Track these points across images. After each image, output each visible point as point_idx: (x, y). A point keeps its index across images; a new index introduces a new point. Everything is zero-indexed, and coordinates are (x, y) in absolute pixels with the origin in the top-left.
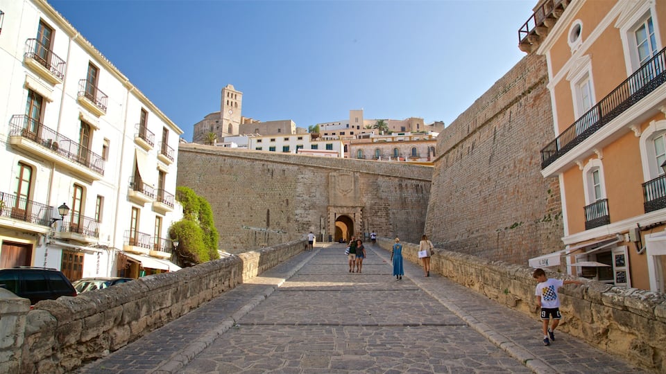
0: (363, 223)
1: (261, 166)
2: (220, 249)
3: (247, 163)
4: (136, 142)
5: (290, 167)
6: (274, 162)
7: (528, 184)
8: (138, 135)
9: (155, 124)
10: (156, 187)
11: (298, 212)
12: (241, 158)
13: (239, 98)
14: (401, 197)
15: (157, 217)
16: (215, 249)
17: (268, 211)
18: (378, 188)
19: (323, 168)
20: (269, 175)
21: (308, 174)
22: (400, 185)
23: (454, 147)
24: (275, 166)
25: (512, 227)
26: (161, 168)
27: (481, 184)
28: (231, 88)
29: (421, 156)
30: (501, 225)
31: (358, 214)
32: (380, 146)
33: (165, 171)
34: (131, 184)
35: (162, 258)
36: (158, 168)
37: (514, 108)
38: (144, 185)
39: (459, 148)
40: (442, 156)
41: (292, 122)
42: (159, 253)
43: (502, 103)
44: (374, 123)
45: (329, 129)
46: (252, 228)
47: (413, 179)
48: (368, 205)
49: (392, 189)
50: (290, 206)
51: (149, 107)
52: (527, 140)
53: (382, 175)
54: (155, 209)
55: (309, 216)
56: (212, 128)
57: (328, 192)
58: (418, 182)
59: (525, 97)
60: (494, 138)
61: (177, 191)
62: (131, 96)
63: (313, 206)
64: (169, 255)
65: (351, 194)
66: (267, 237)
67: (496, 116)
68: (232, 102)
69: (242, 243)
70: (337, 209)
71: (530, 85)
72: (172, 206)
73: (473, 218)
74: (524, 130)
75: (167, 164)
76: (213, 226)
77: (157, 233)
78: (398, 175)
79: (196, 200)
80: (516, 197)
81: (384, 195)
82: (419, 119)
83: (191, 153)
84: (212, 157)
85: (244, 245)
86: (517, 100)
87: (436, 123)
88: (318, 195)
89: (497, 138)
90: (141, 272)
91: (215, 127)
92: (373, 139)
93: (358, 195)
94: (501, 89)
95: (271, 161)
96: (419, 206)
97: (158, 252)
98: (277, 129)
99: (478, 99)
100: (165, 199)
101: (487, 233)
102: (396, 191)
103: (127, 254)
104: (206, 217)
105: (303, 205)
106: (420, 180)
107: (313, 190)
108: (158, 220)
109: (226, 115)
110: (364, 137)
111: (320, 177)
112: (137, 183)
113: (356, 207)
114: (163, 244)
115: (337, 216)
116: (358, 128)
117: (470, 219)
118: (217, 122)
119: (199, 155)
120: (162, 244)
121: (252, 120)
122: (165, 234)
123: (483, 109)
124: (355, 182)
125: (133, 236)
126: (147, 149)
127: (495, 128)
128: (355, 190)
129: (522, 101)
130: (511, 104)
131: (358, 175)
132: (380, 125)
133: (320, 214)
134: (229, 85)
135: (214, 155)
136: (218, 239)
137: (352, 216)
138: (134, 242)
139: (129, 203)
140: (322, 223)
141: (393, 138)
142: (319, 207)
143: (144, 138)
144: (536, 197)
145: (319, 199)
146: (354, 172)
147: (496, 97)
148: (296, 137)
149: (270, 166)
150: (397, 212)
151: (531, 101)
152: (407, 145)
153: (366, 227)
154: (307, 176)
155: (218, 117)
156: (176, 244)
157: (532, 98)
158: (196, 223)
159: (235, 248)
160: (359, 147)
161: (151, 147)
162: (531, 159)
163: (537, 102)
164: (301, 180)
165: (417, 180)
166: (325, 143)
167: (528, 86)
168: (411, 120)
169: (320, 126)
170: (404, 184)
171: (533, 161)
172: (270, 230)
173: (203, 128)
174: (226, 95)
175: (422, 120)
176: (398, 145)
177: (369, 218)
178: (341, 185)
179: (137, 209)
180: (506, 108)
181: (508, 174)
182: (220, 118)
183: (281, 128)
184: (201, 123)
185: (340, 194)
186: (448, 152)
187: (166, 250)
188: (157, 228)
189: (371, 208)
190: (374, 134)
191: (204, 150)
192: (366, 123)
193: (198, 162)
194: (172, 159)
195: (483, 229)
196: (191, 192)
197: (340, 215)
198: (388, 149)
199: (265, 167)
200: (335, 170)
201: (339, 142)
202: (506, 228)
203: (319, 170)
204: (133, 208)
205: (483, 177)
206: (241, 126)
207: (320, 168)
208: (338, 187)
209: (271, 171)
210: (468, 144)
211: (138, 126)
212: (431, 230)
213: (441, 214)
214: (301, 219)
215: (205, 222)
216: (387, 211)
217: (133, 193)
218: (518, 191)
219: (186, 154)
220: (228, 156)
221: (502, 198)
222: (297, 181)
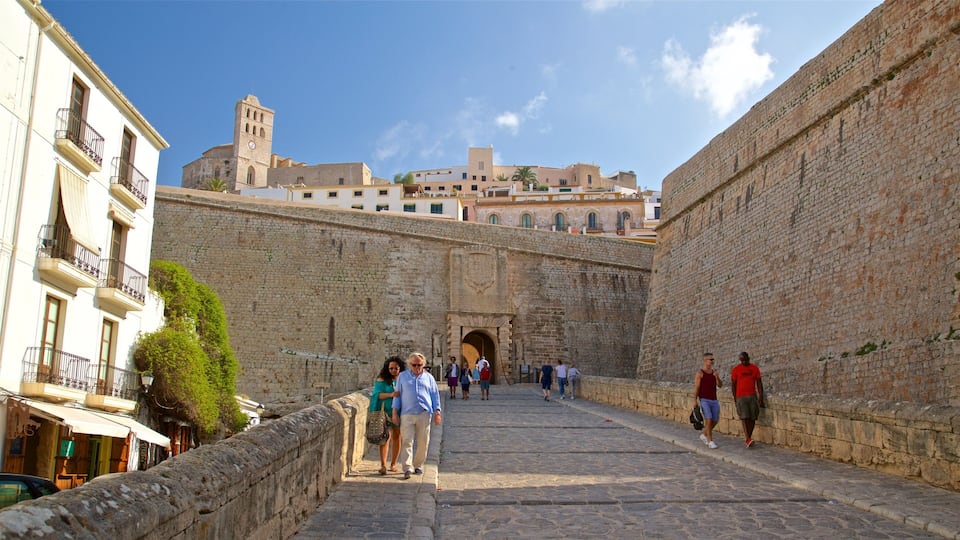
0: (514, 346)
1: (318, 235)
2: (239, 393)
3: (291, 228)
4: (58, 148)
5: (376, 237)
6: (344, 227)
7: (898, 263)
8: (64, 134)
9: (105, 117)
10: (106, 254)
11: (390, 323)
12: (281, 217)
13: (269, 121)
14: (584, 299)
15: (106, 321)
16: (229, 392)
17: (332, 320)
18: (541, 280)
19: (439, 240)
20: (334, 251)
21: (409, 252)
22: (584, 276)
23: (703, 200)
24: (346, 234)
25: (861, 353)
26: (117, 215)
27: (771, 269)
28: (253, 101)
29: (605, 228)
30: (830, 349)
31: (506, 329)
32: (531, 209)
33: (127, 222)
34: (45, 242)
35: (115, 411)
36: (111, 215)
37: (852, 111)
38: (78, 249)
39: (715, 201)
40: (674, 219)
41: (365, 166)
42: (109, 401)
43: (817, 106)
44: (513, 172)
45: (431, 180)
46: (300, 354)
47: (607, 265)
48: (523, 312)
49: (569, 281)
50: (374, 311)
51: (91, 77)
52: (891, 174)
53: (550, 257)
54: (101, 303)
55: (411, 332)
56: (217, 174)
57: (448, 287)
58: (616, 271)
59: (878, 89)
60: (802, 176)
61: (151, 268)
62: (47, 42)
63: (419, 313)
64: (131, 405)
65: (492, 291)
66: (329, 371)
67: (805, 131)
68: (254, 128)
69: (280, 382)
70: (465, 319)
71: (892, 63)
72: (141, 298)
73: (757, 335)
74: (879, 155)
75: (133, 208)
76: (226, 346)
77: (105, 357)
78: (579, 256)
79: (193, 289)
80: (867, 291)
81: (553, 294)
82: (591, 167)
83: (180, 206)
84: (223, 213)
85: (285, 386)
86: (857, 96)
87: (622, 174)
88: (428, 291)
89: (809, 175)
90: (63, 443)
91: (223, 172)
92: (514, 197)
93: (505, 293)
94: (815, 78)
95: (339, 226)
96: (618, 316)
97: (106, 397)
98: (337, 178)
99: (760, 103)
100: (125, 282)
101: (794, 365)
102: (575, 287)
103: (29, 403)
104: (212, 326)
105: (400, 311)
106: (620, 267)
107: (419, 281)
108: (107, 328)
109: (243, 150)
110: (499, 194)
111: (432, 257)
112: (59, 240)
113: (502, 315)
114: (118, 380)
115: (466, 332)
116: (484, 179)
117: (748, 337)
118: (227, 162)
119: (196, 210)
120: (116, 381)
121: (290, 162)
122: (122, 359)
123: (772, 121)
124: (499, 268)
125: (47, 361)
126: (86, 171)
127: (803, 156)
128: (499, 284)
129: (873, 96)
130: (844, 105)
131: (504, 254)
132: (523, 175)
133: (433, 327)
134: (250, 96)
135: (226, 209)
136: (235, 370)
137: (493, 333)
138: (48, 375)
139: (38, 285)
140: (437, 346)
141: (550, 196)
142: (430, 315)
143: (79, 142)
144: (924, 289)
145: (431, 300)
146: (497, 249)
147: (804, 95)
148: (376, 191)
149: (337, 234)
150: (579, 327)
151: (897, 95)
152: (579, 208)
153: (520, 354)
154: (407, 256)
155: (228, 154)
156: (148, 381)
157: (898, 87)
158: (193, 339)
159: (265, 391)
160: (491, 210)
161: (96, 166)
162: (904, 211)
163: (914, 96)
164: (397, 263)
165: (615, 266)
166: (428, 203)
167: (885, 66)
168: (578, 167)
169: (414, 175)
170: (589, 275)
171: (908, 214)
172: (335, 357)
173: (201, 173)
174: (244, 114)
175: (596, 169)
176: (563, 208)
177: (525, 337)
178: (472, 272)
179: (59, 302)
180: (831, 114)
181: (843, 243)
182: (232, 155)
183: (345, 175)
184: (197, 164)
185: (470, 290)
186: (690, 208)
187: (125, 395)
188: (106, 346)
189: (528, 319)
190: (515, 189)
191: (206, 200)
192: (497, 172)
193: (194, 224)
194: (144, 198)
195: (784, 357)
196: (183, 273)
197: (471, 330)
198: (545, 214)
199: (327, 235)
200: (461, 245)
201: (454, 200)
202: (845, 355)
203: (432, 244)
204: (49, 298)
205: (778, 254)
206: (271, 171)
207: (432, 239)
208: (467, 277)
209: (338, 244)
210: (737, 191)
211: (66, 116)
212: (653, 360)
213: (676, 328)
214: (396, 336)
215: (210, 338)
216: (559, 324)
217: (49, 263)
218: (871, 278)
219: (171, 207)
220: (255, 213)
221: (828, 293)
222: (388, 263)
